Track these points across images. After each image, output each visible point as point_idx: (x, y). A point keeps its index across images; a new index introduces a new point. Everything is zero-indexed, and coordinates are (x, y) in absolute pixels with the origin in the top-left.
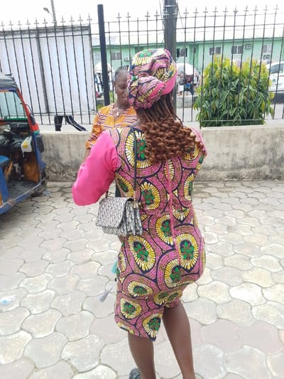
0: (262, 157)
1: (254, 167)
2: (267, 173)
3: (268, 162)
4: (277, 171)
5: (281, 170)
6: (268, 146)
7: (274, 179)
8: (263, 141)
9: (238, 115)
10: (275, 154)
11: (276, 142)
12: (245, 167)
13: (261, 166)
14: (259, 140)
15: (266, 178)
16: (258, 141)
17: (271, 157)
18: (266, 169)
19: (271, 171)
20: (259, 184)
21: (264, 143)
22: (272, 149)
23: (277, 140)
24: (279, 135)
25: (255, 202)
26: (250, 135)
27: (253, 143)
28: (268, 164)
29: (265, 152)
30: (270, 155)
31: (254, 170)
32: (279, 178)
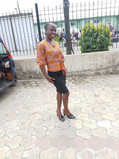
0: (109, 65)
1: (105, 69)
2: (111, 71)
3: (111, 66)
4: (116, 70)
5: (117, 70)
6: (111, 60)
7: (114, 74)
8: (108, 58)
9: (97, 47)
10: (114, 63)
11: (114, 58)
12: (102, 69)
13: (109, 69)
14: (107, 57)
15: (111, 73)
16: (106, 58)
17: (113, 64)
18: (111, 70)
19: (113, 71)
20: (108, 76)
21: (109, 58)
22: (113, 61)
23: (115, 57)
24: (115, 55)
25: (107, 84)
26: (103, 55)
27: (104, 59)
29: (110, 62)
30: (112, 64)
31: (105, 70)
32: (116, 73)
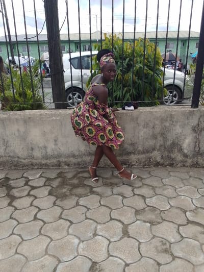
0: (151, 143)
1: (143, 153)
2: (159, 159)
3: (158, 147)
4: (169, 158)
5: (173, 156)
6: (158, 130)
7: (166, 166)
8: (151, 125)
10: (165, 139)
11: (165, 126)
12: (134, 153)
13: (152, 152)
14: (148, 124)
15: (157, 164)
16: (146, 125)
17: (162, 143)
18: (157, 155)
19: (162, 158)
20: (149, 173)
21: (153, 127)
22: (162, 134)
23: (167, 124)
24: (169, 119)
26: (137, 118)
27: (141, 127)
28: (158, 150)
29: (154, 137)
30: (160, 141)
31: (143, 156)
32: (171, 165)
